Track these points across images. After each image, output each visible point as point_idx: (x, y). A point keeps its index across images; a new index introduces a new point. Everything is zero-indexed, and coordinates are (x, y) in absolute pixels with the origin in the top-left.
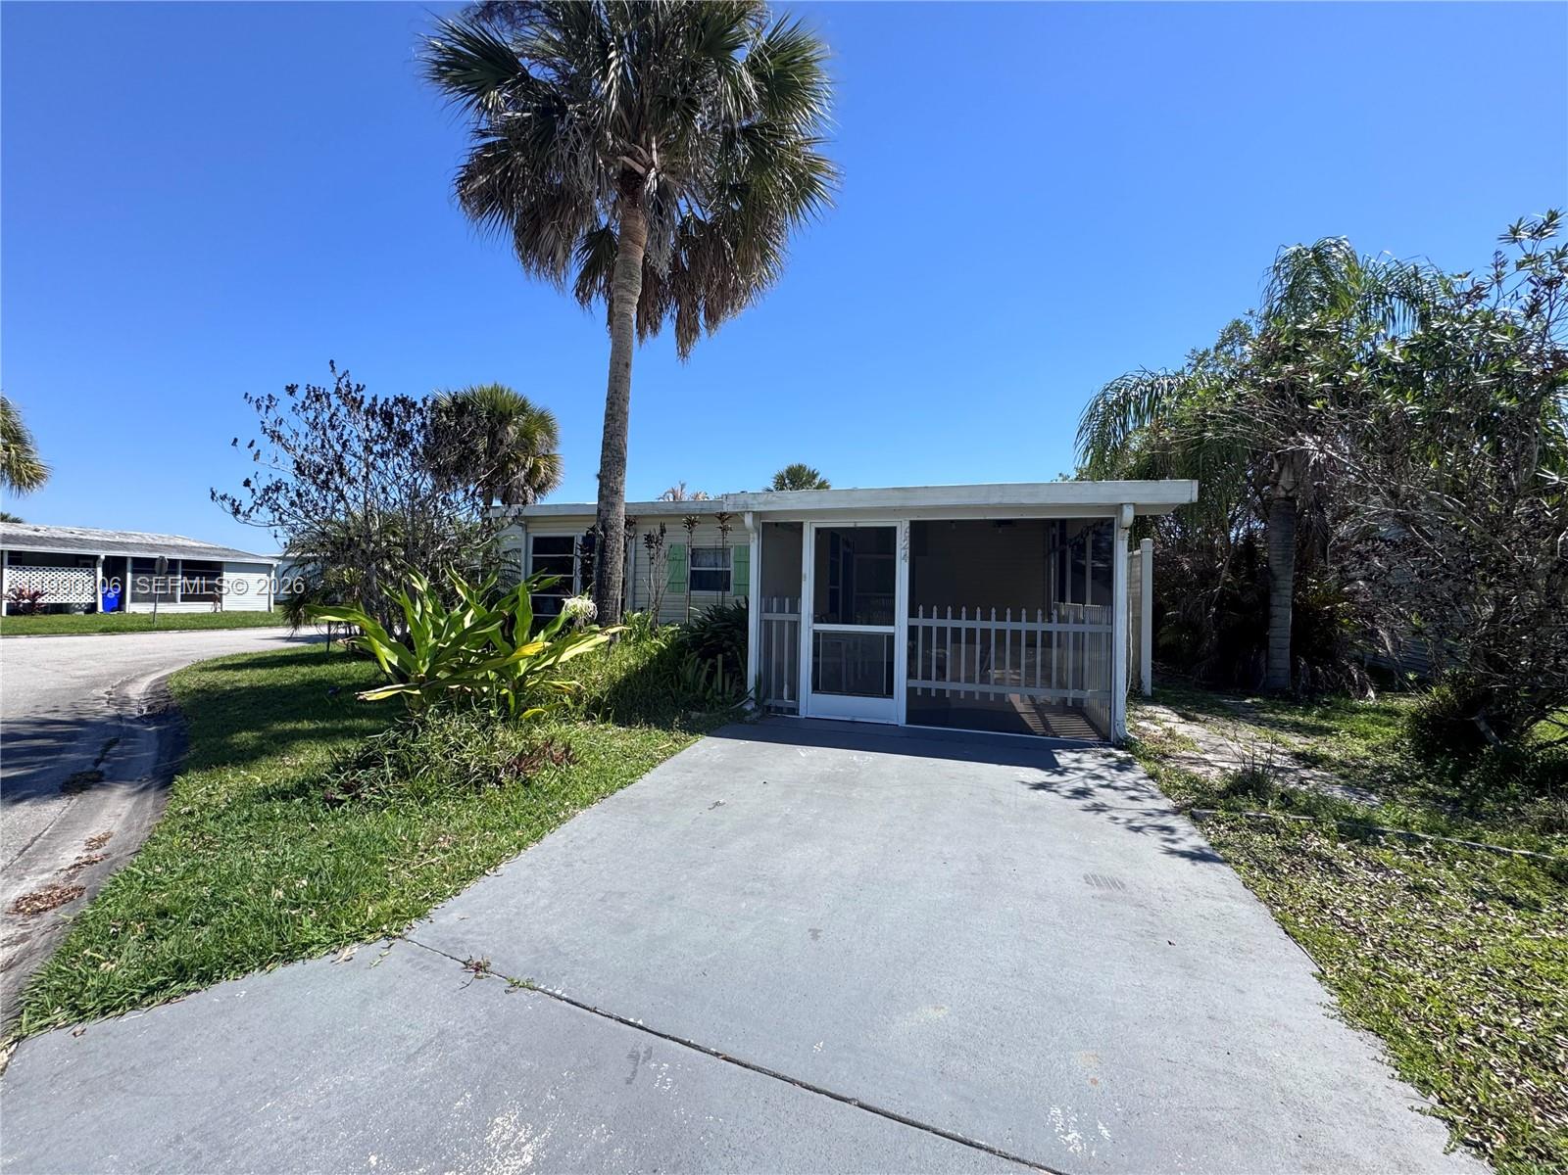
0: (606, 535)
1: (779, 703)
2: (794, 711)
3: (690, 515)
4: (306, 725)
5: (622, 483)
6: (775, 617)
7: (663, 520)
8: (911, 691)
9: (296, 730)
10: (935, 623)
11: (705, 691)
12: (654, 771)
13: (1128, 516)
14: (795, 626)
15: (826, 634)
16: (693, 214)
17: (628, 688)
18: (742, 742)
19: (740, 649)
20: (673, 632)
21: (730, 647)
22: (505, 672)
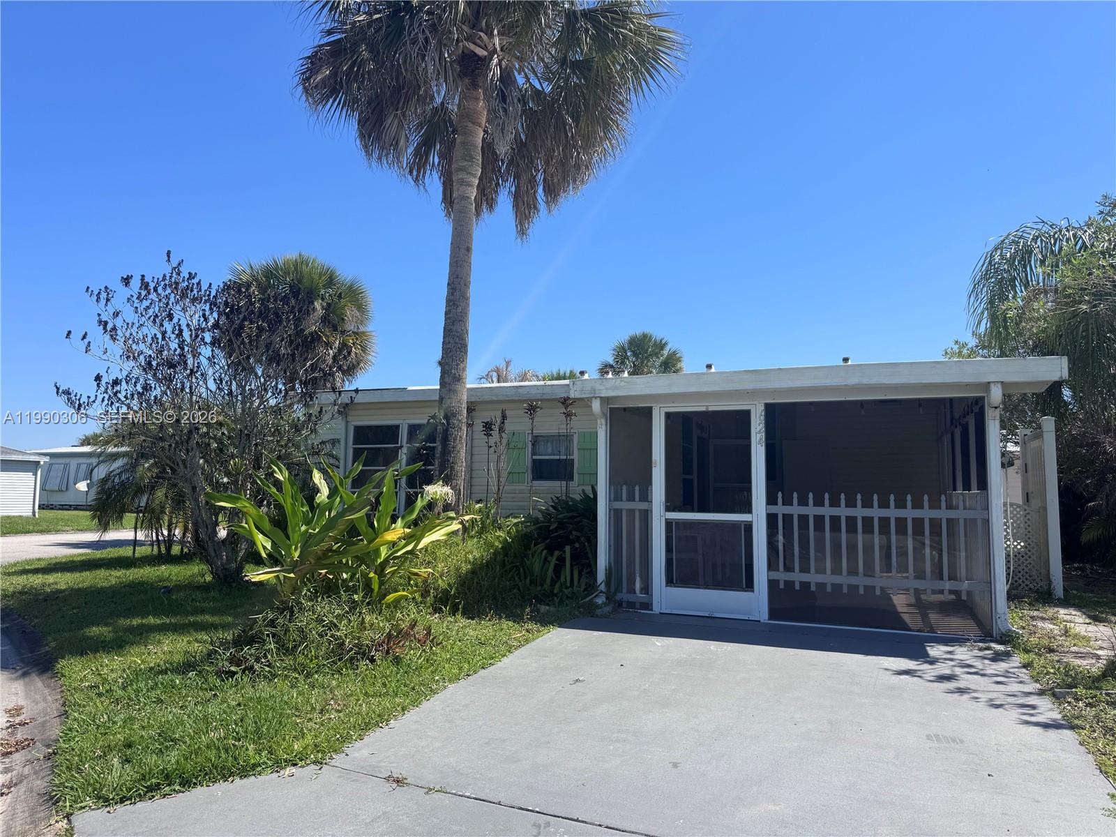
0: (448, 423)
1: (631, 598)
2: (648, 605)
3: (532, 401)
4: (151, 620)
5: (464, 369)
6: (625, 505)
7: (504, 406)
8: (772, 584)
9: (143, 625)
10: (795, 510)
11: (553, 584)
12: (511, 656)
13: (996, 395)
14: (646, 516)
15: (679, 523)
16: (531, 84)
17: (475, 581)
18: (595, 633)
19: (589, 540)
20: (516, 525)
21: (578, 538)
22: (366, 558)
